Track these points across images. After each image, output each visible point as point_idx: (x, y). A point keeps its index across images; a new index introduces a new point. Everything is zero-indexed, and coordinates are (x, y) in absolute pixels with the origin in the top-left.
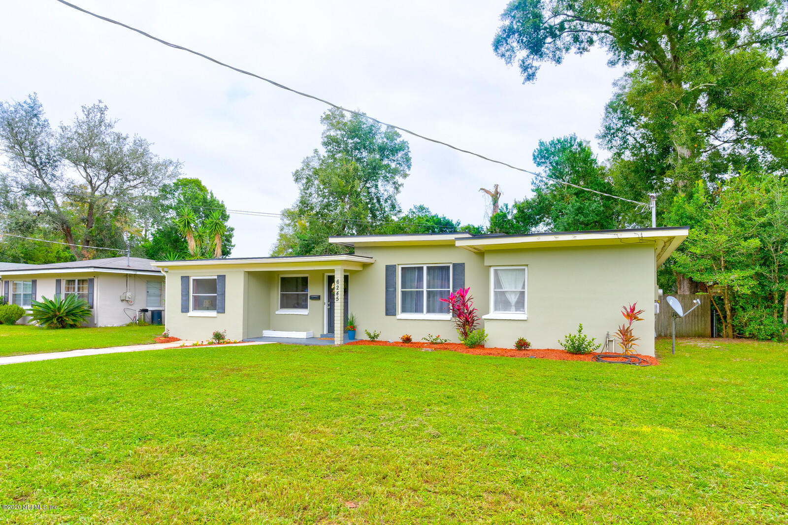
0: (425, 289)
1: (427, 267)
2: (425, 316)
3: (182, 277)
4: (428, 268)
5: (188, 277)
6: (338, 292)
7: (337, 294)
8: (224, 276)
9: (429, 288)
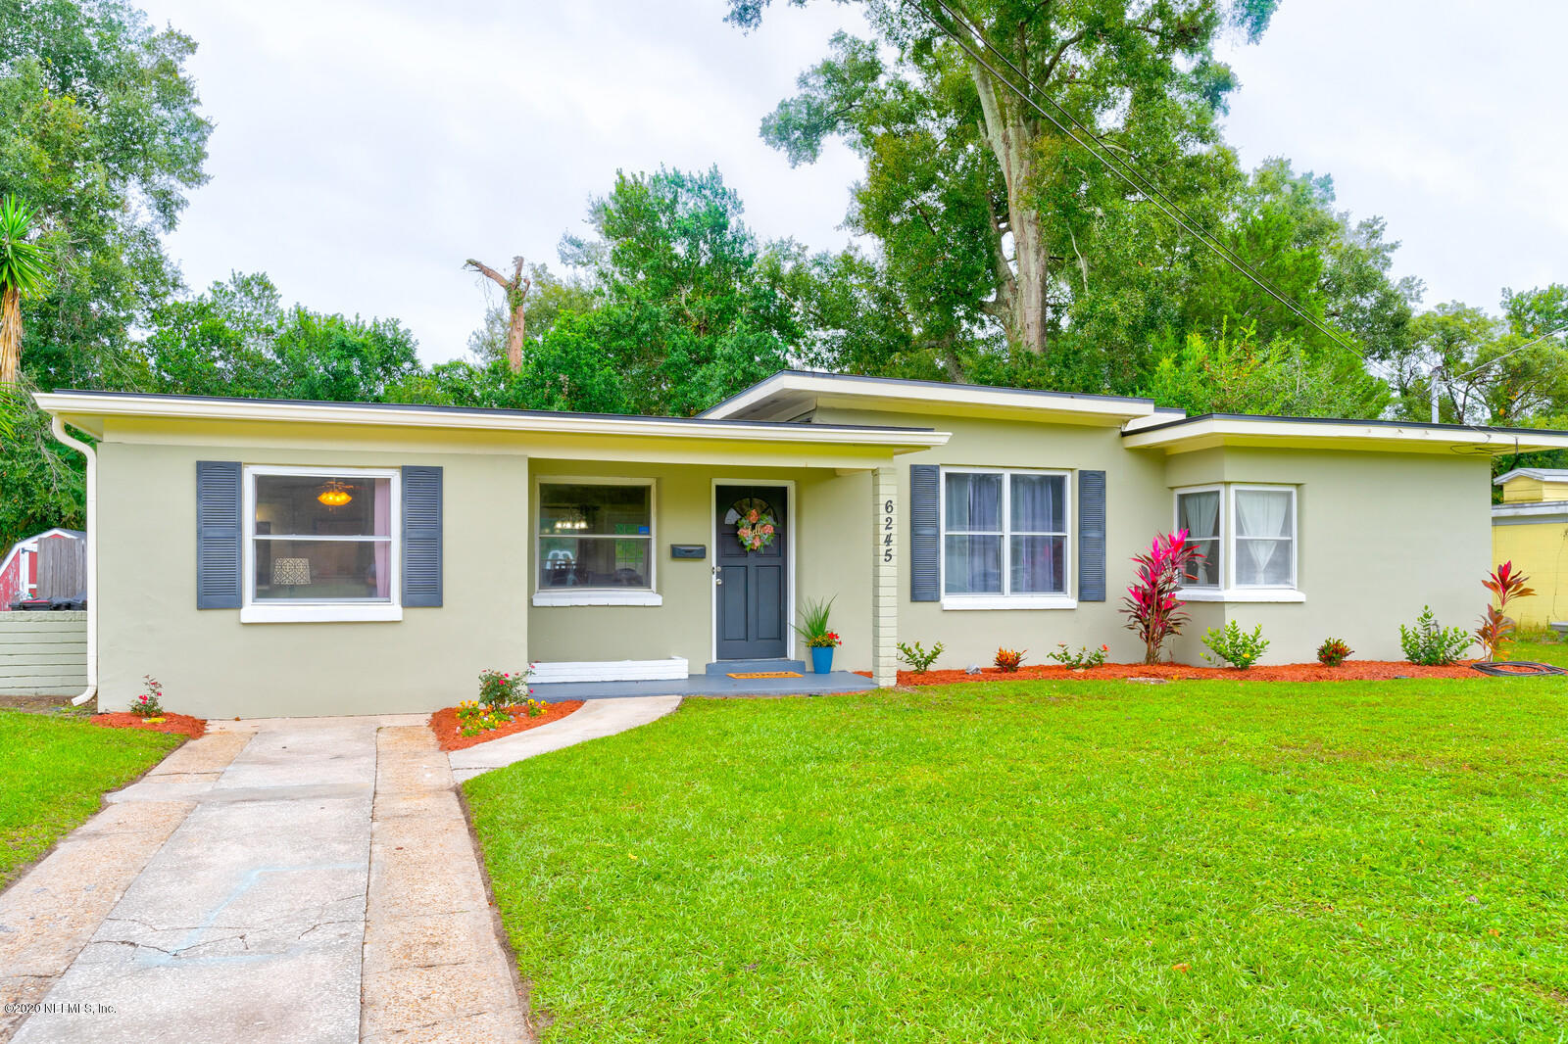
0: (1007, 532)
1: (1012, 475)
2: (1008, 600)
3: (199, 464)
4: (1014, 479)
5: (234, 469)
6: (889, 536)
7: (888, 541)
8: (440, 469)
9: (1017, 530)
